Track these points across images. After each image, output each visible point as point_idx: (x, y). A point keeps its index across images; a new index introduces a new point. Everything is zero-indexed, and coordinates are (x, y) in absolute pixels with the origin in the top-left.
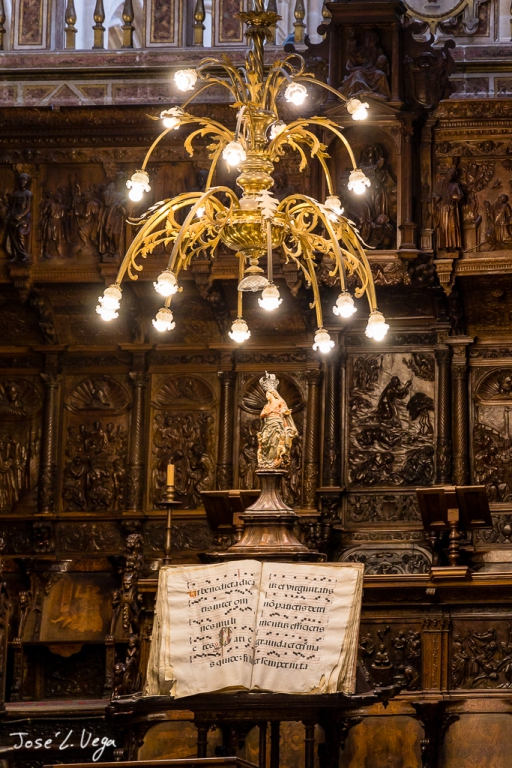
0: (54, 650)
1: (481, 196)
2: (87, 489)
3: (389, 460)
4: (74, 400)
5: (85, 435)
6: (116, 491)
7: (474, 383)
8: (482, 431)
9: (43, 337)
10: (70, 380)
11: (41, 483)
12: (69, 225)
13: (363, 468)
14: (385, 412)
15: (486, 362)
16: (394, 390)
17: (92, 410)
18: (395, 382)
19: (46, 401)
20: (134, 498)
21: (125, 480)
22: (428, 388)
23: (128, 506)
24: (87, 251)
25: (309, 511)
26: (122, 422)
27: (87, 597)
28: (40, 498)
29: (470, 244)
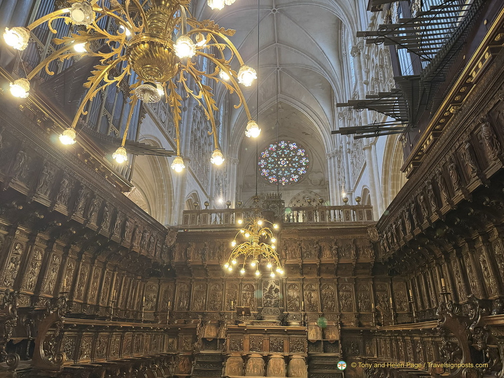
0: (207, 339)
1: (289, 248)
2: (214, 306)
3: (271, 302)
4: (212, 288)
5: (214, 295)
6: (219, 307)
7: (287, 286)
8: (289, 296)
9: (207, 276)
10: (211, 284)
11: (205, 305)
12: (214, 254)
13: (266, 303)
14: (270, 292)
15: (290, 282)
16: (271, 288)
17: (215, 290)
18: (272, 286)
19: (207, 288)
20: (223, 308)
21: (221, 304)
22: (278, 287)
23: (221, 310)
24: (217, 259)
25: (256, 312)
26: (221, 293)
27: (213, 328)
28: (205, 308)
29: (288, 258)
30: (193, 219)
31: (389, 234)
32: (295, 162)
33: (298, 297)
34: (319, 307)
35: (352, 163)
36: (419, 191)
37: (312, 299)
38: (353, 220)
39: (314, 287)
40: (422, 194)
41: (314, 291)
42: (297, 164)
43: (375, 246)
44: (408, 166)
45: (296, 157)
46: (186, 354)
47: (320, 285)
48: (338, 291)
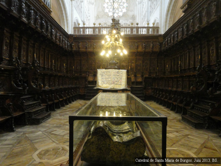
0: (90, 81)
9: (88, 56)
27: (92, 77)
30: (78, 31)
31: (169, 39)
32: (121, 5)
33: (126, 65)
34: (135, 69)
35: (151, 6)
36: (191, 17)
37: (132, 66)
38: (150, 33)
39: (133, 62)
40: (192, 19)
41: (133, 63)
42: (122, 6)
43: (161, 44)
44: (185, 6)
45: (122, 3)
46: (83, 86)
47: (136, 61)
48: (143, 63)
